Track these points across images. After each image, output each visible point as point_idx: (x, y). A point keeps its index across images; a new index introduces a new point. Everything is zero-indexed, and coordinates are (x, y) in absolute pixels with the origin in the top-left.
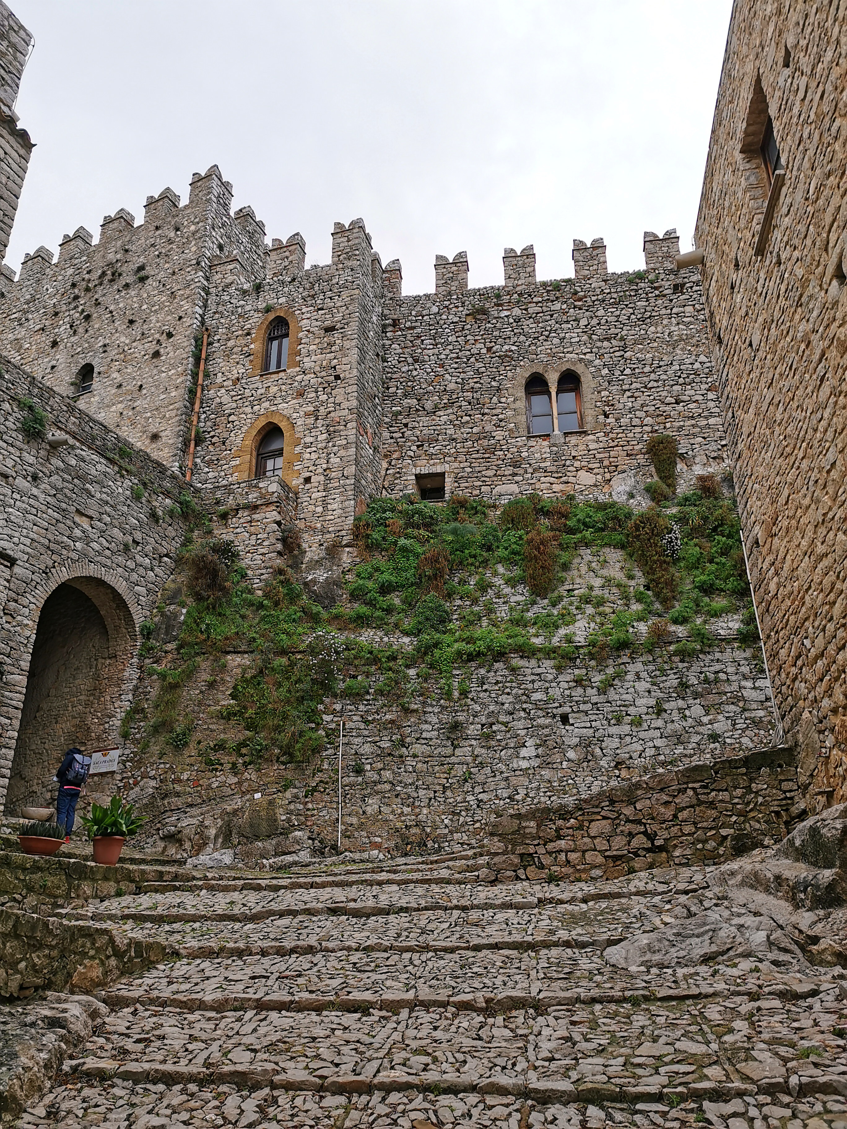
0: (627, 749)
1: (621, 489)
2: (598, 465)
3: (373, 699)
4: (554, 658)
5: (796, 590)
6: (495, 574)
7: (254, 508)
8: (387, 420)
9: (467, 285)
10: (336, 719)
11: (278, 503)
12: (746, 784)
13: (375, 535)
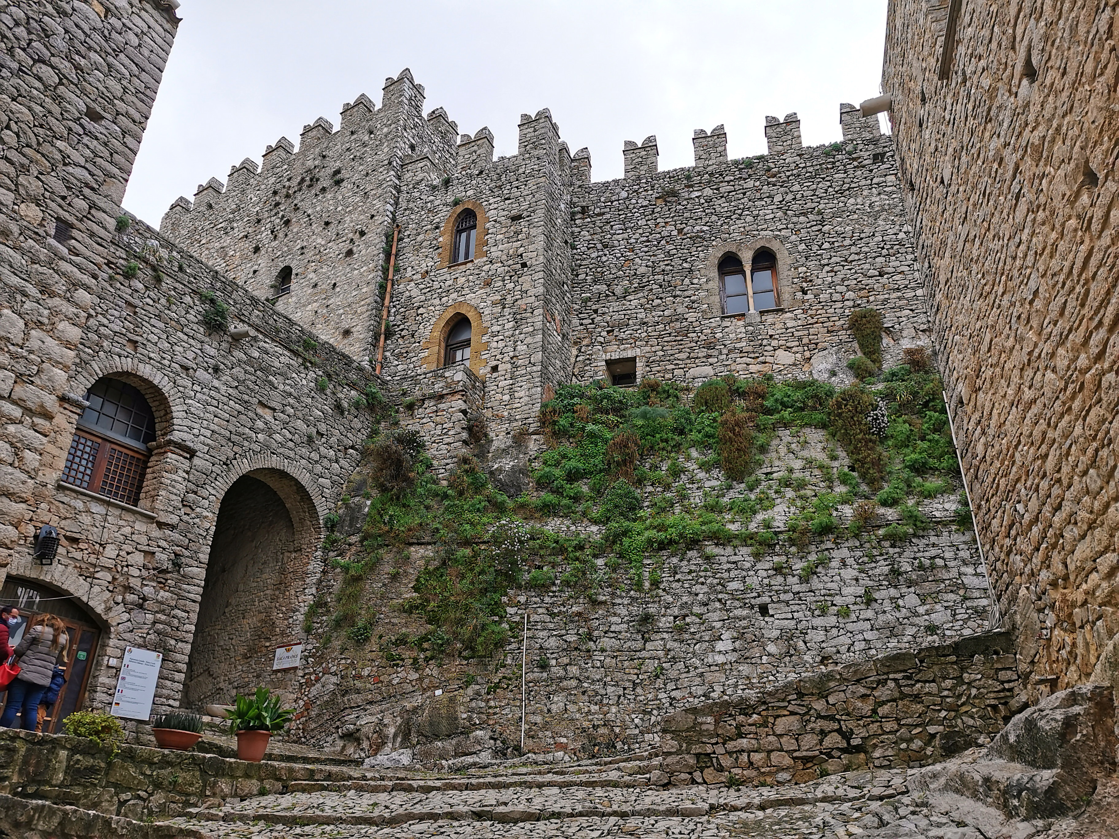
0: (834, 642)
1: (822, 367)
2: (797, 343)
3: (560, 591)
4: (751, 545)
5: (1004, 447)
6: (689, 459)
7: (441, 397)
8: (576, 307)
9: (656, 169)
10: (520, 612)
11: (463, 392)
12: (956, 674)
13: (562, 422)
